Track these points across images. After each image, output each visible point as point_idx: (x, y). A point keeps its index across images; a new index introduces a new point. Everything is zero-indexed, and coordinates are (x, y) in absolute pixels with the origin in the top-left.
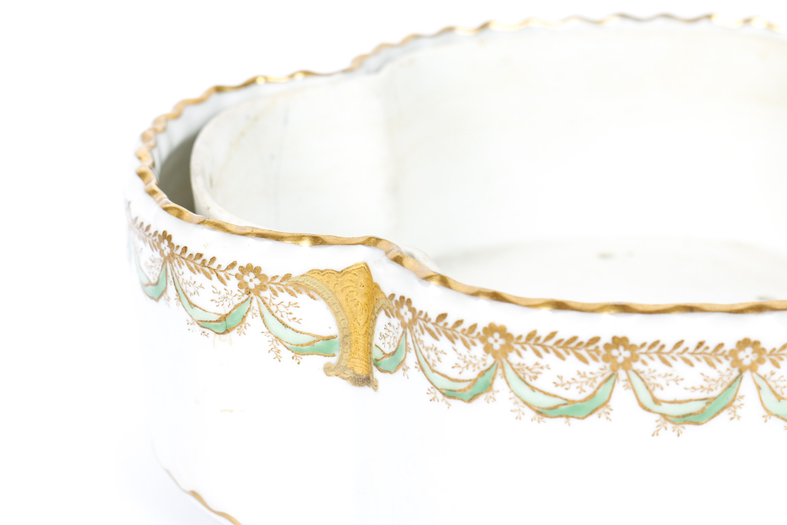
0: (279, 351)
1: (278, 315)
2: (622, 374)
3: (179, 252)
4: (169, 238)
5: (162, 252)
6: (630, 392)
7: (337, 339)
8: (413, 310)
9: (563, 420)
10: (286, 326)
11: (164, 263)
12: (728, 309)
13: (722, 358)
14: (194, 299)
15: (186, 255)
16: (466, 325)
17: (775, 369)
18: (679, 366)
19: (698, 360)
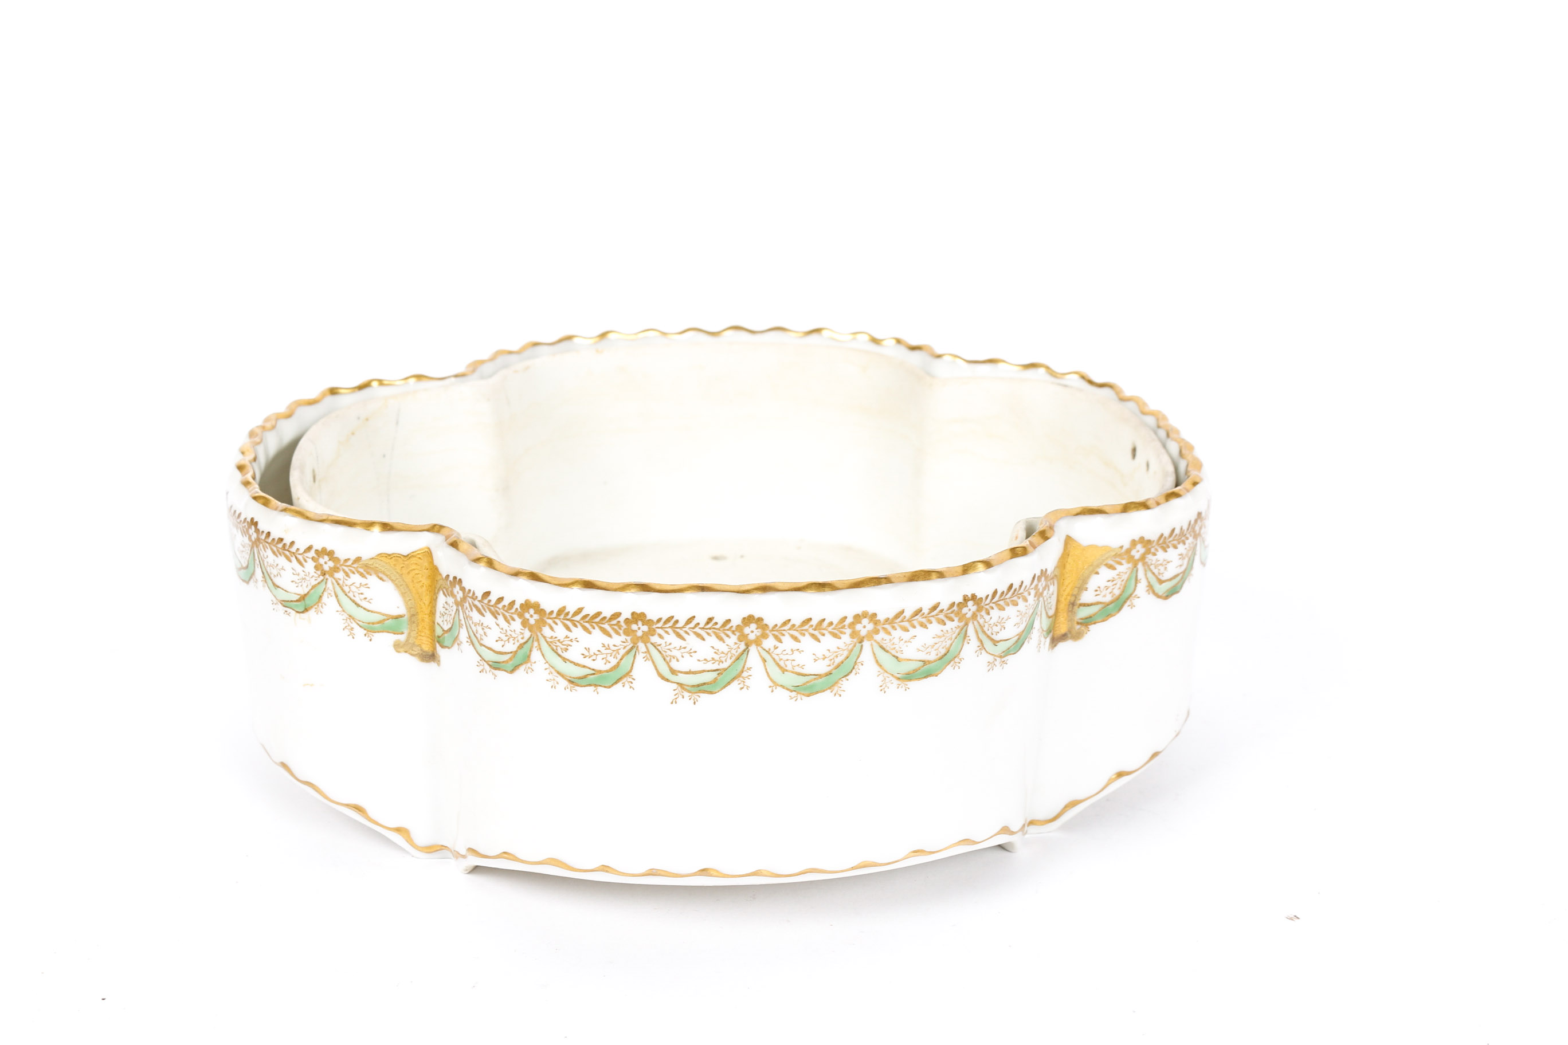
0: (352, 629)
1: (351, 595)
2: (641, 646)
3: (263, 537)
4: (256, 524)
5: (250, 537)
6: (649, 663)
7: (405, 618)
8: (463, 589)
9: (592, 688)
10: (358, 605)
11: (252, 548)
12: (736, 589)
13: (729, 633)
14: (277, 581)
15: (270, 540)
16: (506, 602)
17: (778, 644)
18: (692, 640)
19: (708, 634)
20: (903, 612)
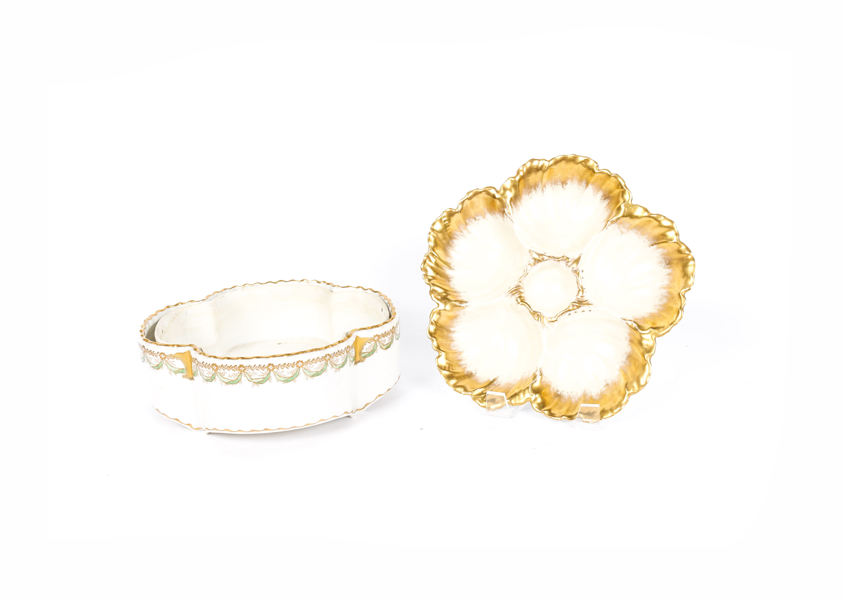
0: (171, 373)
1: (170, 364)
2: (243, 373)
3: (146, 350)
4: (144, 347)
5: (143, 350)
6: (245, 377)
7: (185, 369)
8: (197, 361)
9: (232, 385)
10: (172, 367)
11: (144, 353)
12: (266, 357)
13: (265, 368)
14: (151, 361)
15: (148, 351)
16: (208, 364)
17: (278, 370)
18: (256, 371)
19: (260, 369)
20: (309, 360)
